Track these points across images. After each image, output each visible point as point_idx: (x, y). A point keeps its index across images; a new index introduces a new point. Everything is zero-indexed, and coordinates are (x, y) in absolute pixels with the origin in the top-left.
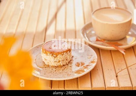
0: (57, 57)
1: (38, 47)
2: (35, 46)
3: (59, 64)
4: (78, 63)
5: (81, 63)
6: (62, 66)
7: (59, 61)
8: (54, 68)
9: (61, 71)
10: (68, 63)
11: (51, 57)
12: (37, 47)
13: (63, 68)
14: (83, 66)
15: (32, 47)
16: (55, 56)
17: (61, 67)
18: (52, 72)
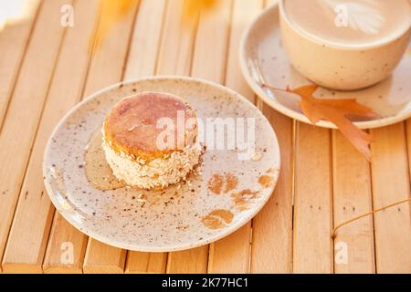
0: (150, 164)
1: (99, 103)
2: (91, 97)
3: (155, 183)
4: (216, 176)
5: (228, 176)
6: (165, 188)
7: (157, 176)
8: (140, 195)
9: (159, 208)
10: (184, 179)
11: (130, 162)
12: (97, 101)
13: (166, 197)
14: (230, 192)
15: (81, 100)
16: (142, 162)
17: (162, 190)
18: (132, 212)
